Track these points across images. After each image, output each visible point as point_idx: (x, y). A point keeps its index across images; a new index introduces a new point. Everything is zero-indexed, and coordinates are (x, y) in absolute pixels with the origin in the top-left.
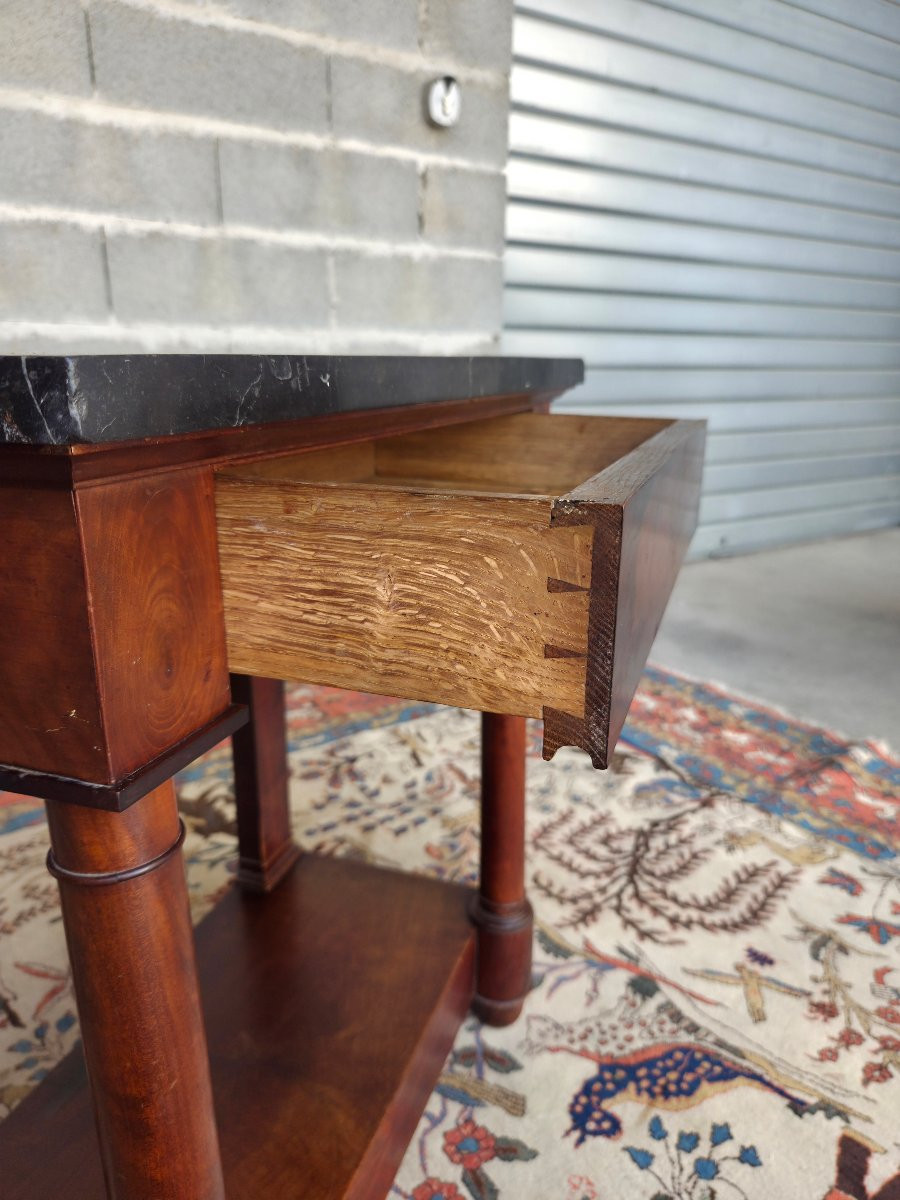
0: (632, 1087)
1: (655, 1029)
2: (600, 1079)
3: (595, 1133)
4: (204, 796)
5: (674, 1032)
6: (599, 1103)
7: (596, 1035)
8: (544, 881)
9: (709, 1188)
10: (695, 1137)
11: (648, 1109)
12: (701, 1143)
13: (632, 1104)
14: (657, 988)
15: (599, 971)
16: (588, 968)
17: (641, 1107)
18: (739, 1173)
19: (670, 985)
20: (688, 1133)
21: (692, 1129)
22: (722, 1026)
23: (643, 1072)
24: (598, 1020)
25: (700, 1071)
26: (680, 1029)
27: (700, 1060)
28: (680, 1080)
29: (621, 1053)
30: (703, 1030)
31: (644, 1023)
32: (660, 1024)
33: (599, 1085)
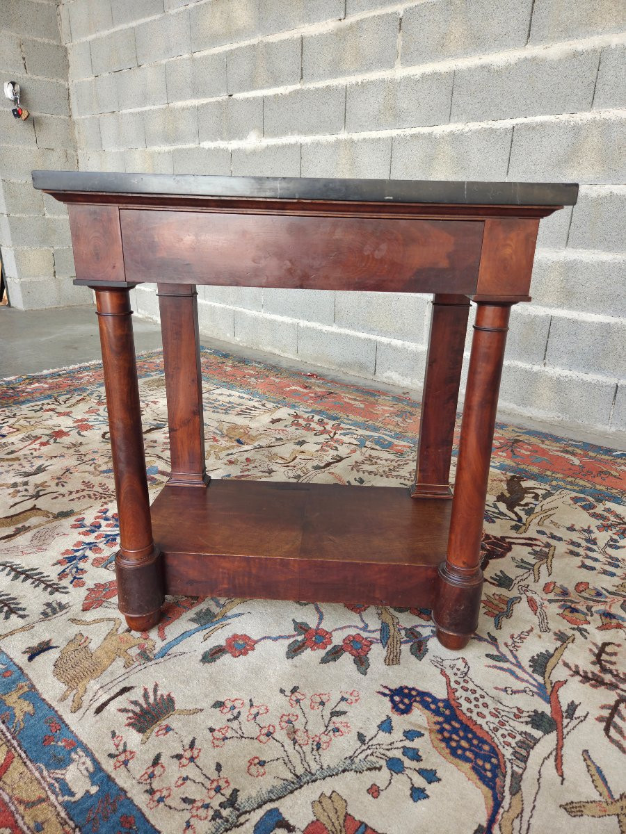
1: (501, 732)
2: (435, 701)
5: (509, 745)
6: (415, 701)
7: (469, 694)
9: (381, 767)
10: (419, 759)
11: (426, 729)
12: (415, 762)
13: (425, 719)
14: (547, 732)
15: (536, 693)
16: (534, 686)
17: (426, 725)
18: (401, 785)
19: (557, 741)
20: (420, 753)
21: (423, 758)
22: (538, 780)
23: (457, 725)
24: (486, 696)
25: (480, 762)
26: (513, 748)
27: (490, 762)
28: (464, 749)
29: (465, 711)
30: (522, 765)
31: (502, 724)
32: (509, 734)
33: (430, 700)
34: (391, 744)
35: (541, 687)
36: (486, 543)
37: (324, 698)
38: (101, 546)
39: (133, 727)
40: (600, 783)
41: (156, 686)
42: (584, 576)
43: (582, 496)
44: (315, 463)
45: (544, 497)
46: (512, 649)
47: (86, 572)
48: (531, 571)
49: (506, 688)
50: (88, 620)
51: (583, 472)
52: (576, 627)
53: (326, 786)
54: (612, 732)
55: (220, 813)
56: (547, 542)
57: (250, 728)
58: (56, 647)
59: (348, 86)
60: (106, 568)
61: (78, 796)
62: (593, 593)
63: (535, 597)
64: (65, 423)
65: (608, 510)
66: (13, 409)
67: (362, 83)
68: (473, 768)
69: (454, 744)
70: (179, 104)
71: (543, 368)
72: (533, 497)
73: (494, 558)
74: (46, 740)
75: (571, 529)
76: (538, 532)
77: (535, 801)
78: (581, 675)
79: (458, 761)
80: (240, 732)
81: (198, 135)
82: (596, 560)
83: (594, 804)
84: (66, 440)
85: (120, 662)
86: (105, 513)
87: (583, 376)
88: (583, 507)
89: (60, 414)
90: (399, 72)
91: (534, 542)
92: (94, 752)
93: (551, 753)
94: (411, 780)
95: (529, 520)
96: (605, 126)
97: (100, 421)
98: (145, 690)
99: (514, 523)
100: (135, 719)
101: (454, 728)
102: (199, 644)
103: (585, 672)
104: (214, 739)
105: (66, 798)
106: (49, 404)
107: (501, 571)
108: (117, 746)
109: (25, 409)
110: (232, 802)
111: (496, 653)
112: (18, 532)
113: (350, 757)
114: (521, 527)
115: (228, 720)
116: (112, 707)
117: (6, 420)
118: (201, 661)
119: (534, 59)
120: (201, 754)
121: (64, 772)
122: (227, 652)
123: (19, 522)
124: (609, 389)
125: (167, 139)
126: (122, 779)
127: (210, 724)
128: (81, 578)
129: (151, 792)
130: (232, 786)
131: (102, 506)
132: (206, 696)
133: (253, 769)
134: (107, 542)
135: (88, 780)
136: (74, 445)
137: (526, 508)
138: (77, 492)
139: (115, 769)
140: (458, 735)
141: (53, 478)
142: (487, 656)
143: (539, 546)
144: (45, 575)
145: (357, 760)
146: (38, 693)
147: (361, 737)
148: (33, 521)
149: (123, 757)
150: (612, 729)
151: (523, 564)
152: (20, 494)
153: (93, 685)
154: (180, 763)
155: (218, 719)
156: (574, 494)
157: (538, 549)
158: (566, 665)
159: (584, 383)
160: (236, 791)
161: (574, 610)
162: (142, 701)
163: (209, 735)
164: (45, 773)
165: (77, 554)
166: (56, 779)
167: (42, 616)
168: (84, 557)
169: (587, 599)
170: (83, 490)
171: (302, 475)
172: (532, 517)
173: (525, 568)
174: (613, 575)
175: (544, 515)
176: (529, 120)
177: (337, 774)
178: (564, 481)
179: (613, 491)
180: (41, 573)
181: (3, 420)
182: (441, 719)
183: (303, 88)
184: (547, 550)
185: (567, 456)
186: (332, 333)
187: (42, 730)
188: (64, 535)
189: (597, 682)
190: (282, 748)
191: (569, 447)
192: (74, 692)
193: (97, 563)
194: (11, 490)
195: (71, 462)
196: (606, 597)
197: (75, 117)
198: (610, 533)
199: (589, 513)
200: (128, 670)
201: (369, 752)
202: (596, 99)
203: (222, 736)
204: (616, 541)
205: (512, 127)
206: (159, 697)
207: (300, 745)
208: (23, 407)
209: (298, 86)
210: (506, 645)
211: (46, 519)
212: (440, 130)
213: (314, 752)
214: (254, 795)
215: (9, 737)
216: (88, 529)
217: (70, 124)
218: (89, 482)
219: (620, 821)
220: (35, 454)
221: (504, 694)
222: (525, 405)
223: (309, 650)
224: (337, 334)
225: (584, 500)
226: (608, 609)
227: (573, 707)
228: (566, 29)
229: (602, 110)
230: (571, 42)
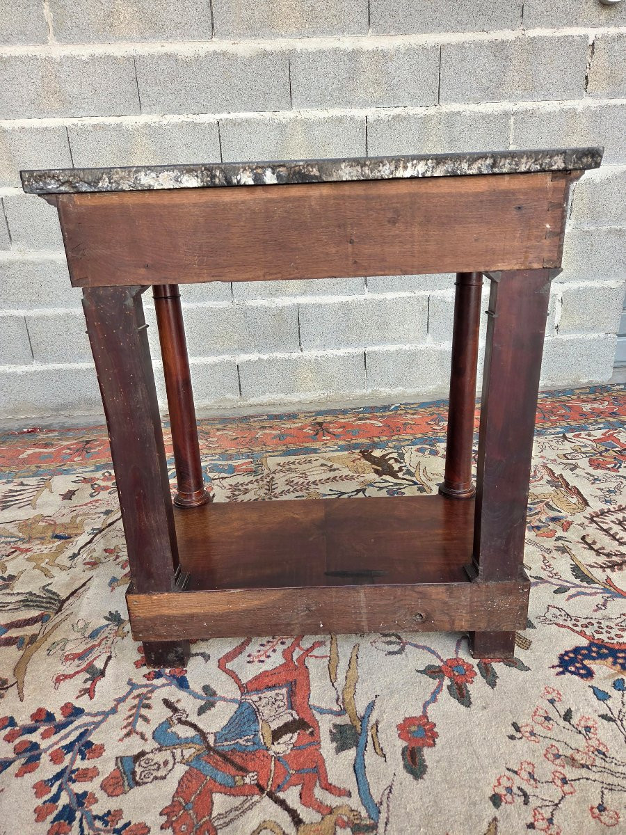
0: (610, 660)
2: (588, 648)
3: (572, 673)
4: (384, 456)
6: (582, 660)
7: (595, 627)
8: (589, 540)
11: (617, 673)
13: (606, 667)
15: (611, 596)
16: (603, 593)
17: (613, 671)
24: (599, 621)
29: (610, 641)
33: (585, 652)
35: (607, 591)
38: (82, 764)
43: (419, 446)
45: (401, 458)
46: (557, 577)
47: (119, 811)
49: (597, 606)
52: (554, 538)
57: (548, 792)
71: (301, 354)
72: (396, 462)
78: (606, 567)
80: (548, 803)
87: (335, 352)
95: (420, 480)
96: (307, 125)
99: (415, 487)
102: (388, 766)
103: (604, 564)
111: (555, 587)
114: (424, 487)
115: (525, 804)
118: (415, 778)
119: (224, 54)
122: (420, 750)
124: (359, 357)
128: (128, 824)
132: (476, 804)
134: (83, 754)
137: (404, 471)
142: (555, 592)
147: (604, 717)
156: (414, 448)
158: (591, 566)
159: (339, 358)
161: (538, 528)
165: (63, 801)
169: (530, 516)
172: (417, 476)
175: (421, 471)
176: (233, 116)
178: (394, 441)
185: (366, 422)
186: (33, 373)
189: (617, 565)
190: (590, 781)
202: (294, 100)
203: (546, 822)
205: (216, 122)
207: (592, 766)
210: (550, 577)
212: (129, 121)
213: (607, 760)
223: (468, 685)
226: (547, 515)
228: (250, 28)
229: (302, 110)
230: (257, 41)
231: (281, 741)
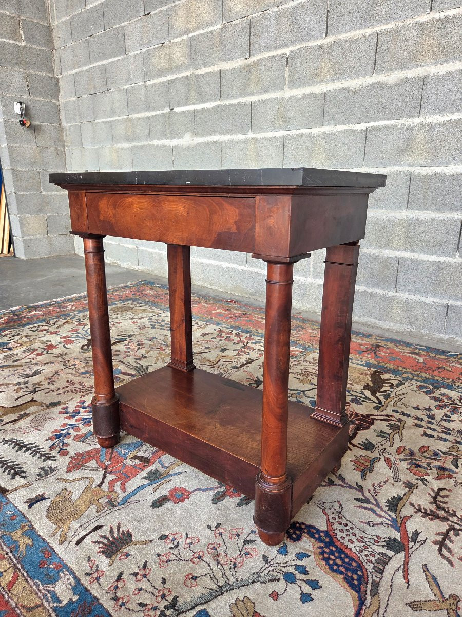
0: (321, 545)
1: (365, 553)
2: (318, 531)
4: (387, 379)
5: (371, 562)
6: (304, 532)
7: (342, 527)
9: (279, 579)
10: (306, 573)
11: (312, 551)
12: (303, 575)
13: (311, 545)
14: (397, 552)
15: (390, 525)
16: (389, 520)
17: (312, 549)
18: (294, 592)
19: (405, 558)
20: (307, 569)
21: (310, 571)
22: (391, 585)
23: (334, 549)
24: (354, 527)
25: (350, 574)
26: (373, 564)
27: (356, 574)
28: (338, 565)
29: (339, 539)
30: (380, 576)
31: (366, 547)
32: (370, 554)
33: (314, 531)
34: (286, 563)
35: (394, 521)
36: (356, 419)
37: (239, 531)
38: (80, 426)
39: (103, 554)
40: (435, 587)
41: (119, 524)
42: (425, 441)
43: (425, 384)
44: (233, 364)
45: (398, 386)
46: (373, 494)
47: (69, 445)
48: (388, 439)
49: (369, 522)
50: (71, 479)
51: (425, 367)
52: (419, 478)
53: (240, 594)
54: (444, 551)
55: (165, 613)
56: (400, 418)
57: (186, 554)
58: (48, 498)
59: (253, 102)
60: (83, 442)
61: (64, 603)
62: (432, 453)
63: (390, 457)
64: (54, 339)
65: (444, 395)
66: (18, 330)
67: (262, 100)
68: (345, 578)
69: (331, 562)
70: (135, 116)
71: (395, 294)
72: (389, 386)
73: (361, 430)
74: (41, 564)
75: (417, 408)
76: (393, 411)
77: (388, 600)
78: (422, 512)
79: (334, 573)
80: (179, 556)
81: (149, 136)
82: (434, 430)
83: (430, 602)
84: (55, 351)
85: (93, 508)
86: (83, 403)
87: (423, 299)
88: (426, 393)
89: (51, 333)
90: (288, 93)
91: (390, 418)
92: (75, 572)
93: (400, 567)
94: (301, 588)
95: (386, 403)
96: (430, 127)
97: (80, 337)
98: (111, 527)
99: (376, 405)
100: (104, 548)
101: (331, 550)
102: (150, 495)
103: (425, 510)
104: (160, 561)
105: (56, 604)
106: (43, 326)
107: (366, 439)
108: (92, 567)
109: (26, 330)
110: (173, 605)
111: (362, 497)
112: (21, 417)
113: (258, 572)
114: (380, 407)
115: (170, 548)
116: (88, 540)
117: (12, 338)
118: (151, 506)
119: (379, 83)
120: (151, 572)
121: (54, 586)
122: (170, 500)
123: (21, 410)
124: (442, 308)
125: (128, 139)
126: (95, 591)
127: (158, 551)
128: (65, 450)
129: (116, 599)
130: (174, 594)
131: (81, 398)
132: (155, 531)
133: (189, 582)
134: (84, 423)
135: (71, 591)
136: (61, 355)
137: (385, 394)
138: (63, 388)
139: (90, 583)
140: (334, 555)
141: (45, 379)
142: (355, 499)
143: (394, 421)
144: (40, 447)
145: (262, 575)
146: (35, 531)
147: (265, 558)
148: (32, 409)
149: (96, 575)
150: (443, 549)
151: (382, 434)
152: (22, 390)
153: (75, 525)
154: (136, 579)
155: (163, 548)
156: (419, 384)
157: (392, 423)
158: (412, 505)
159: (425, 304)
160: (176, 598)
161: (418, 466)
162: (109, 535)
163: (157, 559)
164: (41, 587)
165: (63, 432)
166: (48, 591)
167: (38, 477)
168: (68, 435)
169: (427, 458)
170: (68, 387)
171: (224, 373)
172: (389, 400)
173: (384, 437)
174: (446, 440)
175: (398, 398)
176: (377, 124)
177: (248, 585)
178: (412, 374)
179: (447, 381)
180: (38, 446)
181: (10, 338)
182: (322, 545)
183: (222, 104)
184: (399, 423)
185: (415, 356)
186: (246, 272)
187: (39, 556)
188: (54, 419)
189: (434, 516)
190: (209, 567)
191: (416, 350)
192: (61, 529)
193: (77, 438)
194: (16, 387)
195: (59, 367)
196: (441, 456)
197: (64, 125)
198: (444, 410)
199: (429, 397)
200: (99, 514)
201: (271, 569)
202: (422, 109)
203: (166, 560)
204: (449, 416)
205: (365, 128)
206: (121, 532)
207: (221, 565)
208: (24, 328)
209: (218, 103)
210: (369, 491)
211: (40, 408)
212: (317, 131)
213: (232, 569)
214: (189, 600)
215: (15, 562)
216: (71, 415)
217: (60, 130)
218: (71, 381)
219: (448, 614)
220: (33, 362)
221: (366, 526)
222: (384, 320)
223: (228, 497)
224: (249, 272)
225: (426, 387)
226: (442, 465)
227: (416, 534)
228: (400, 64)
229: (427, 117)
230: (403, 72)
231: (133, 460)
